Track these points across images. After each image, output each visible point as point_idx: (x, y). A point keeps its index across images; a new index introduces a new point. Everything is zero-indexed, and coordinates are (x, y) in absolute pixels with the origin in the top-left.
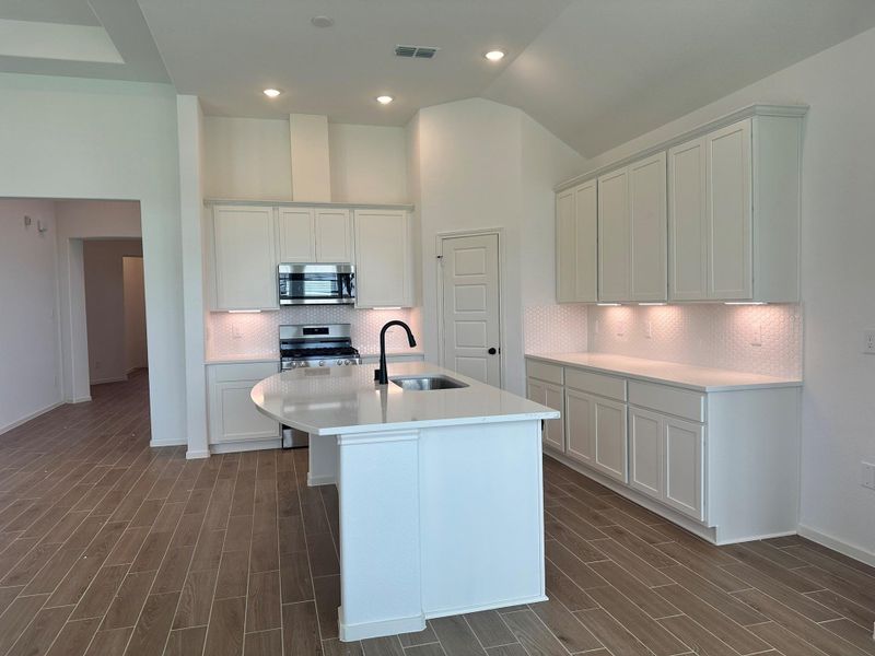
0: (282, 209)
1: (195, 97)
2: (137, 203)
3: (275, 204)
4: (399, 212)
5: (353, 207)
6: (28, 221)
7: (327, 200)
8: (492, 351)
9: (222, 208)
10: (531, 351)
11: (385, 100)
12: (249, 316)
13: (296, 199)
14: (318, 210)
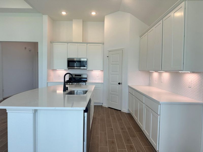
0: (69, 44)
1: (47, 15)
2: (38, 42)
3: (68, 43)
4: (100, 45)
5: (87, 43)
6: (26, 48)
7: (82, 41)
8: (119, 84)
9: (54, 43)
10: (130, 84)
11: (94, 13)
12: (62, 71)
13: (74, 41)
14: (79, 44)
